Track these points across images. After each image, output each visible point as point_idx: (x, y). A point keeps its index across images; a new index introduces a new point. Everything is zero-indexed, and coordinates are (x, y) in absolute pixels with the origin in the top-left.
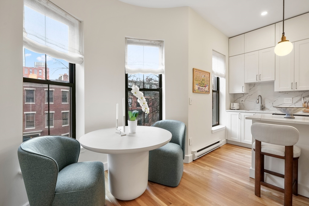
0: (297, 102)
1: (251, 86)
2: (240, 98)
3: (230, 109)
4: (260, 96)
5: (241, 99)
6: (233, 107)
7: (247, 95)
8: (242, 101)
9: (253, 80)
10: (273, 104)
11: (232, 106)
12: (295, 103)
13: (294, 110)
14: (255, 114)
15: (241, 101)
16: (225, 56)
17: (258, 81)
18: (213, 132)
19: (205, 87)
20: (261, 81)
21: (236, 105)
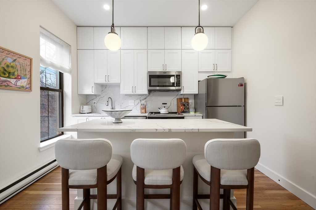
0: (137, 104)
1: (103, 87)
2: (92, 100)
3: (80, 113)
4: (110, 98)
5: (94, 101)
6: (83, 111)
7: (99, 97)
8: (95, 103)
9: (102, 81)
10: (121, 106)
11: (81, 109)
12: (136, 105)
13: (119, 114)
14: (102, 117)
15: (93, 103)
16: (70, 46)
17: (106, 82)
18: (41, 150)
19: (15, 78)
20: (109, 82)
21: (86, 108)
